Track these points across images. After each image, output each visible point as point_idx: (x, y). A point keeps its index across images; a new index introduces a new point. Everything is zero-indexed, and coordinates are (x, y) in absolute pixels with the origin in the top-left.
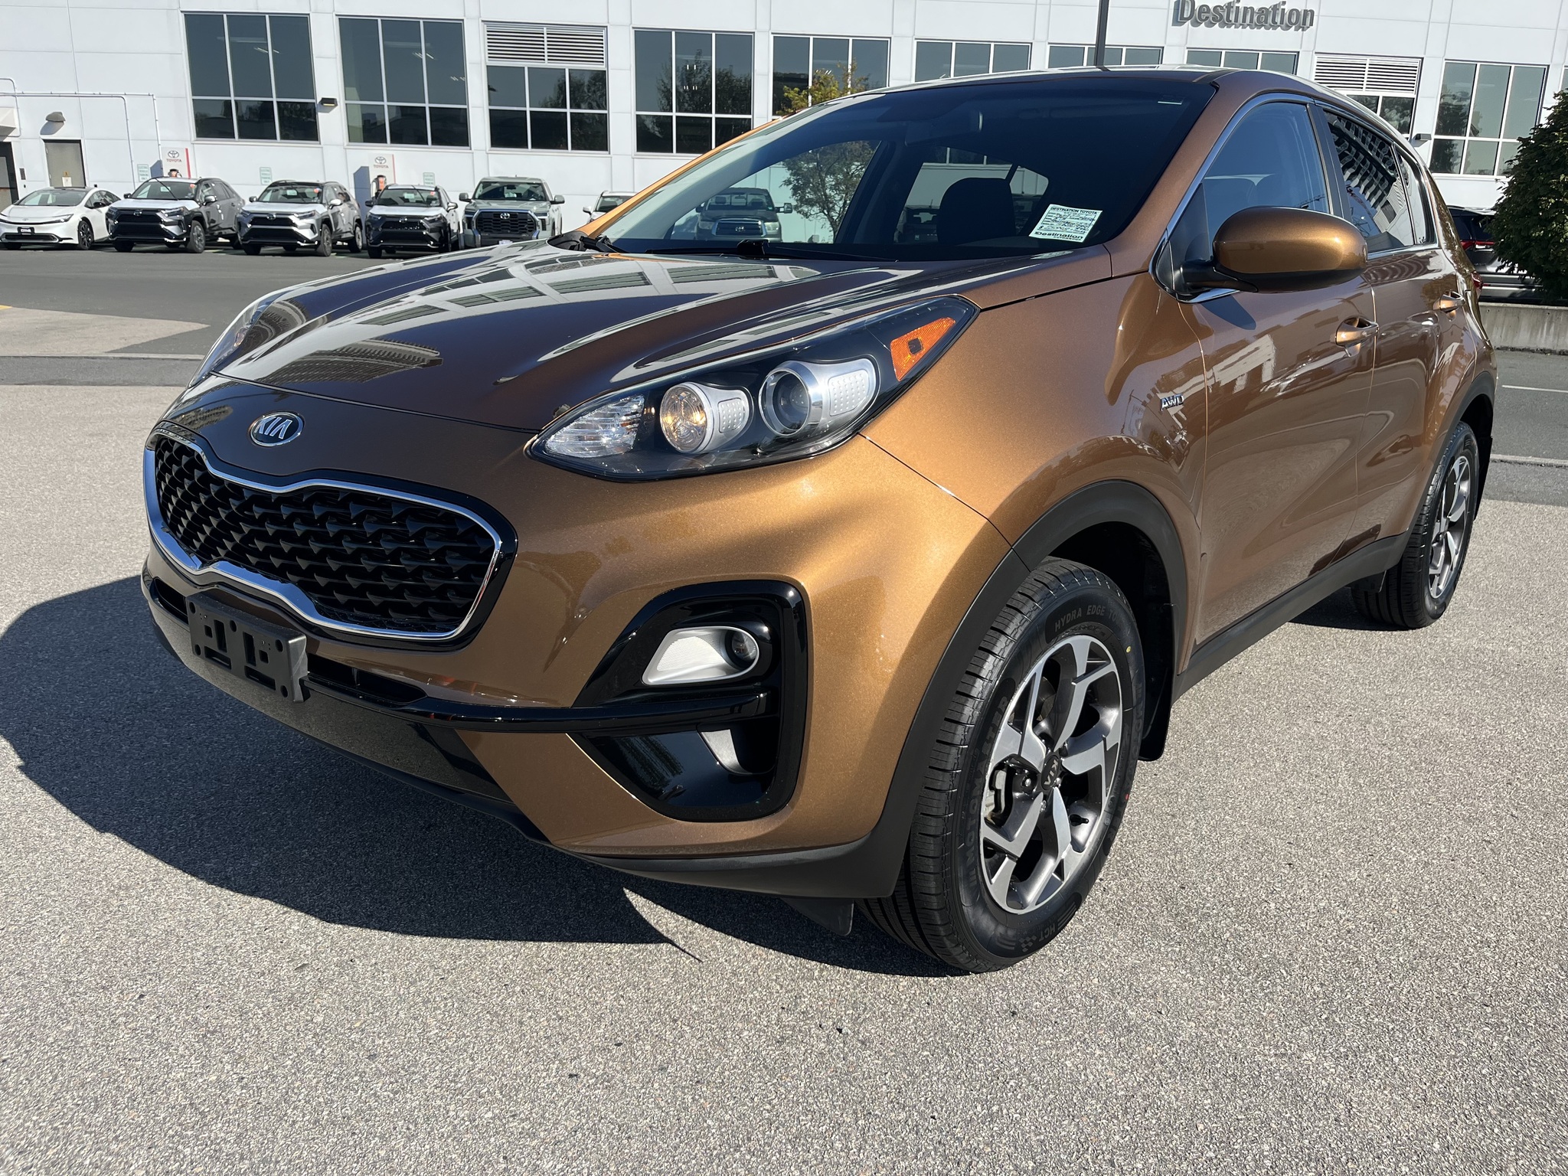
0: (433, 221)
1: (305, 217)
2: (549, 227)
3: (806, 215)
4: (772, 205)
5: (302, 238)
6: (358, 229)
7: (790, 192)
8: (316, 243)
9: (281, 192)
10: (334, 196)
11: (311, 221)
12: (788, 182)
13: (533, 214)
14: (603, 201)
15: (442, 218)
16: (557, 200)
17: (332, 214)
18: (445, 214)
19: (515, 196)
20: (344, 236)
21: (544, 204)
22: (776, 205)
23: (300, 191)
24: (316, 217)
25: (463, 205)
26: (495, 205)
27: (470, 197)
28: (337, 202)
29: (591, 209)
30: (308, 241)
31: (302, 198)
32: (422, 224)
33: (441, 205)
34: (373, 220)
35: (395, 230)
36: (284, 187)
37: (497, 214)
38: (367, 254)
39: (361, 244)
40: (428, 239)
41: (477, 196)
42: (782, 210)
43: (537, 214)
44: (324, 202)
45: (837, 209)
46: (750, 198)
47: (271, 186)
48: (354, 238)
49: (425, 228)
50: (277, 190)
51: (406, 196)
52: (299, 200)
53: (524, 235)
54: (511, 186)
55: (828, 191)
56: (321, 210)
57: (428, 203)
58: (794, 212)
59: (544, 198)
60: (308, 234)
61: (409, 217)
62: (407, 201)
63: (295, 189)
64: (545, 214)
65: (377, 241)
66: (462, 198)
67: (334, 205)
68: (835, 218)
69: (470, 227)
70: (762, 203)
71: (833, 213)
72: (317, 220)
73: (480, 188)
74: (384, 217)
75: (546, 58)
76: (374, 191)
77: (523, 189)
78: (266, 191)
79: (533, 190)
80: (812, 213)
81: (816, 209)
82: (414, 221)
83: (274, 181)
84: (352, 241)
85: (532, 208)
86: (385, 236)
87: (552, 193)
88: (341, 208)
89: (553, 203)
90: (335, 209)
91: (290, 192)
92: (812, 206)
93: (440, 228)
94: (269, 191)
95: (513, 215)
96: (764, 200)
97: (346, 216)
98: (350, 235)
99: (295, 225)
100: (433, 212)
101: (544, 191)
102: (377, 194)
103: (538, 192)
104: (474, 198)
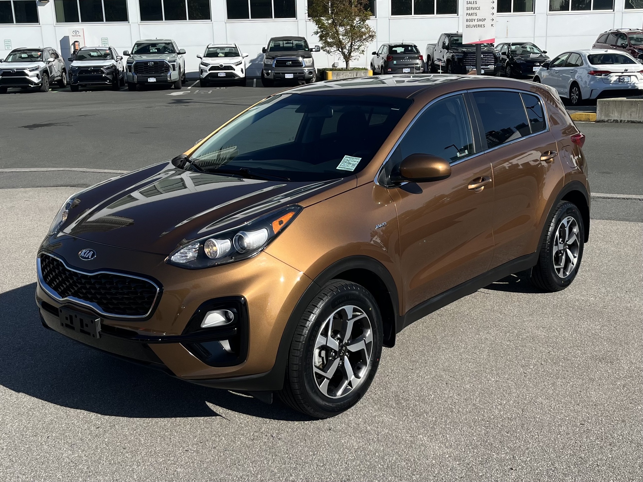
0: (108, 68)
1: (33, 70)
2: (177, 69)
3: (329, 52)
4: (308, 47)
5: (32, 83)
6: (64, 73)
7: (318, 39)
8: (40, 85)
9: (18, 55)
10: (49, 56)
11: (37, 72)
12: (317, 33)
13: (167, 62)
14: (209, 50)
15: (114, 66)
16: (181, 52)
17: (49, 67)
18: (115, 63)
19: (156, 51)
20: (56, 79)
21: (174, 55)
22: (310, 47)
23: (29, 54)
24: (40, 70)
25: (126, 58)
26: (145, 58)
27: (130, 53)
28: (52, 59)
29: (202, 56)
30: (35, 84)
31: (31, 59)
32: (102, 70)
33: (113, 58)
34: (73, 70)
35: (86, 75)
36: (19, 52)
37: (146, 63)
38: (69, 88)
39: (66, 82)
40: (105, 79)
41: (134, 52)
42: (314, 50)
43: (170, 62)
44: (44, 60)
45: (347, 48)
46: (295, 42)
47: (12, 52)
48: (62, 79)
49: (104, 73)
50: (16, 54)
51: (92, 54)
52: (29, 60)
53: (162, 74)
54: (154, 45)
55: (341, 37)
56: (42, 65)
57: (104, 57)
58: (321, 51)
59: (173, 51)
60: (35, 80)
61: (94, 67)
62: (93, 56)
63: (26, 53)
64: (174, 61)
65: (76, 82)
66: (125, 54)
67: (50, 62)
68: (346, 53)
69: (130, 71)
70: (302, 45)
71: (344, 50)
72: (40, 71)
73: (136, 47)
74: (79, 67)
76: (72, 50)
77: (161, 46)
78: (10, 55)
79: (167, 46)
80: (332, 50)
81: (334, 49)
82: (97, 69)
83: (13, 49)
84: (60, 82)
85: (167, 58)
86: (81, 79)
87: (179, 47)
88: (53, 63)
89: (179, 53)
90: (50, 64)
91: (23, 56)
92: (332, 46)
93: (113, 72)
94: (12, 54)
95: (156, 63)
96: (303, 44)
97: (57, 66)
98: (59, 78)
99: (27, 75)
100: (108, 63)
101: (173, 47)
102: (74, 52)
103: (170, 47)
104: (132, 53)
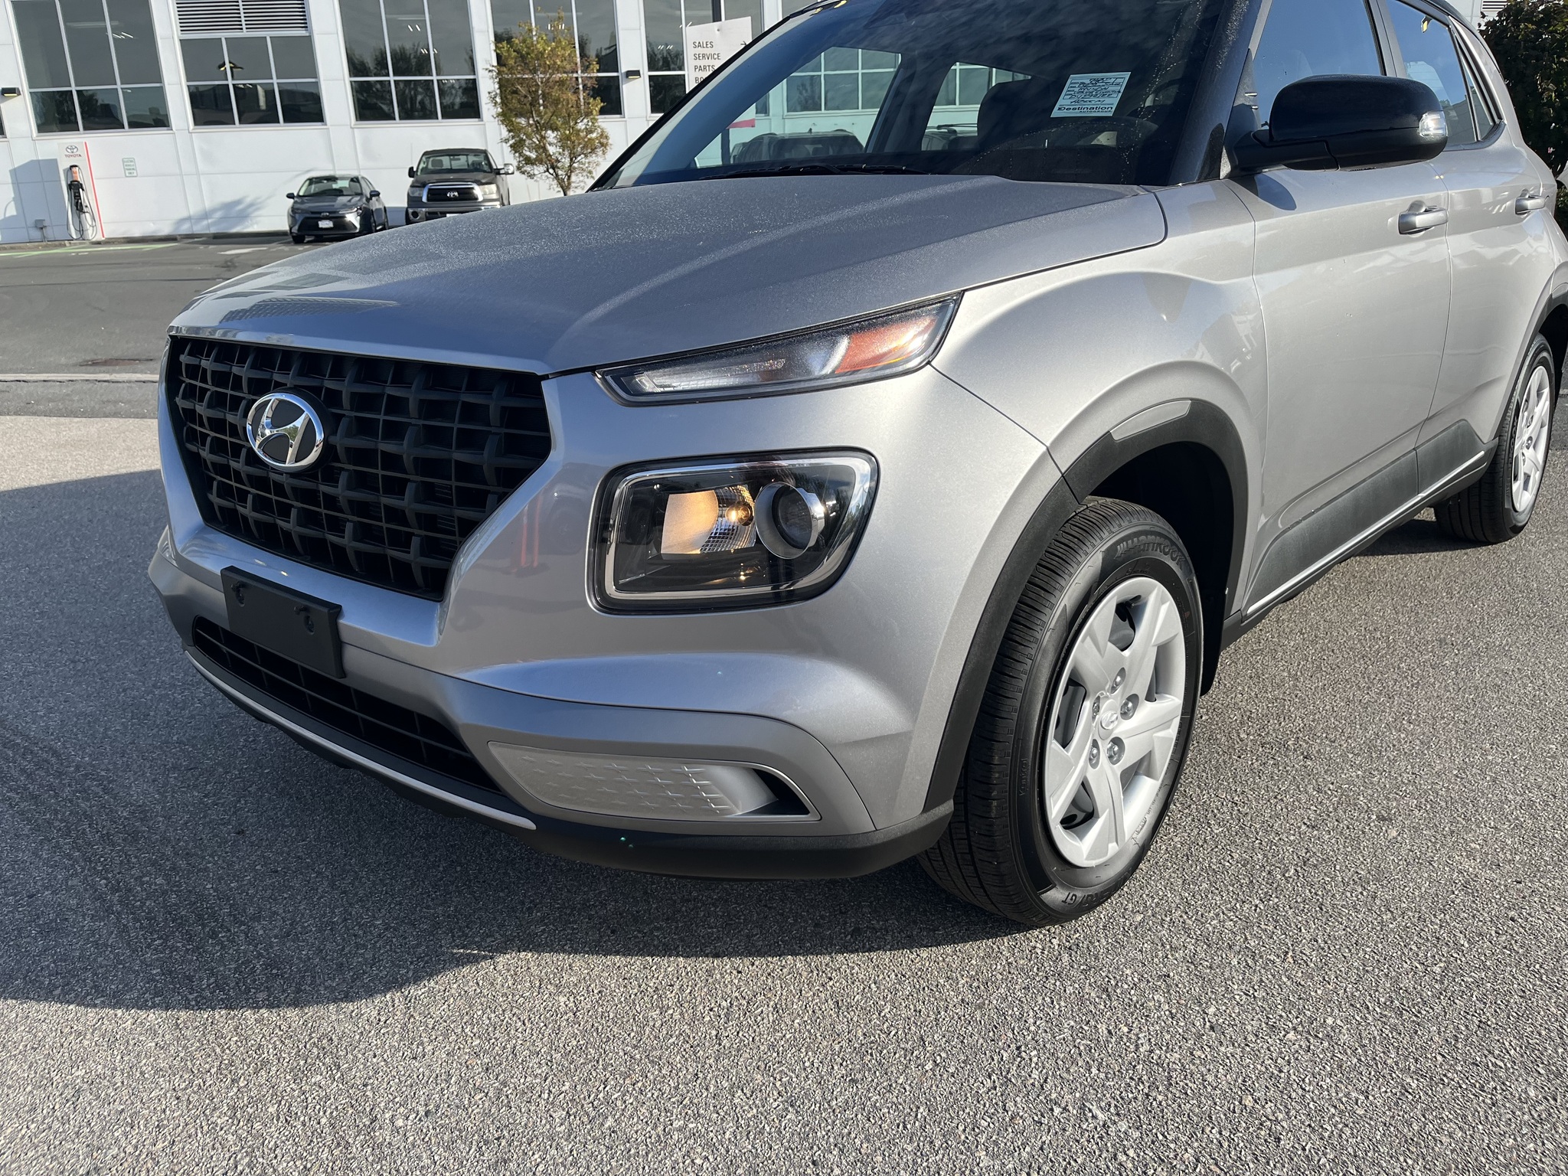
3: (531, 176)
4: (491, 167)
7: (509, 151)
12: (506, 141)
22: (495, 167)
42: (502, 171)
45: (564, 167)
55: (551, 150)
68: (562, 177)
70: (481, 164)
71: (560, 172)
75: (244, 27)
81: (542, 168)
92: (535, 165)
96: (484, 162)
